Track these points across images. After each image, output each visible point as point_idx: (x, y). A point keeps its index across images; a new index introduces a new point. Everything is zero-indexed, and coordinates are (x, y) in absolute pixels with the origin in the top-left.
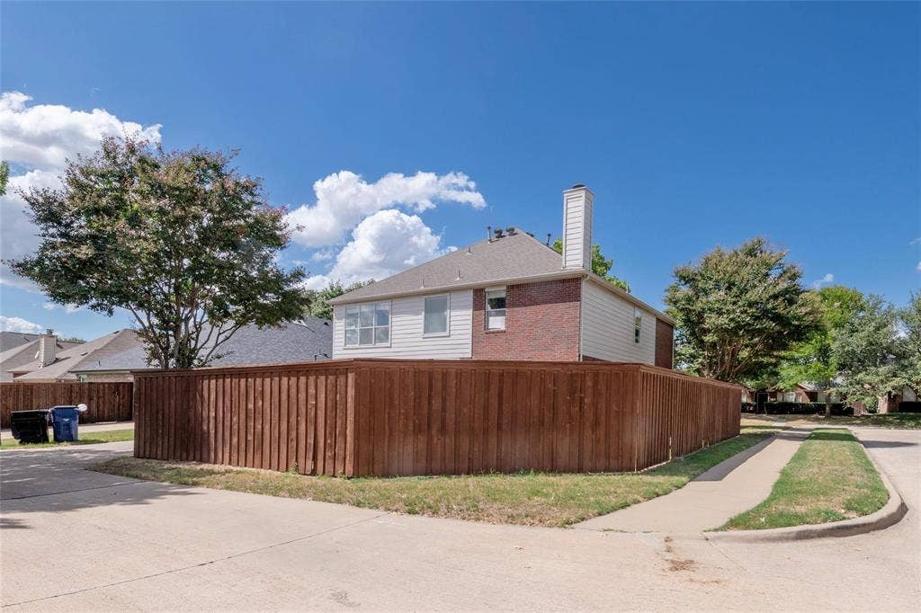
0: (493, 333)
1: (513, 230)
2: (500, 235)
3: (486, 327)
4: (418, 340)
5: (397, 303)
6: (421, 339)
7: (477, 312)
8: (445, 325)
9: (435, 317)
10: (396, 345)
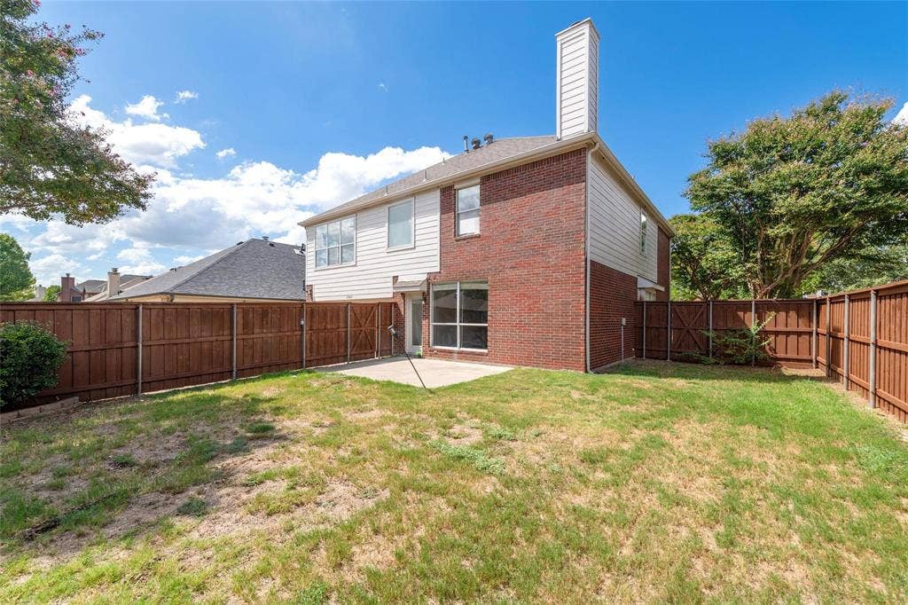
0: (464, 240)
1: (491, 137)
2: (477, 145)
3: (456, 233)
4: (382, 255)
5: (362, 216)
6: (386, 255)
7: (445, 216)
8: (410, 235)
9: (399, 228)
10: (362, 263)
